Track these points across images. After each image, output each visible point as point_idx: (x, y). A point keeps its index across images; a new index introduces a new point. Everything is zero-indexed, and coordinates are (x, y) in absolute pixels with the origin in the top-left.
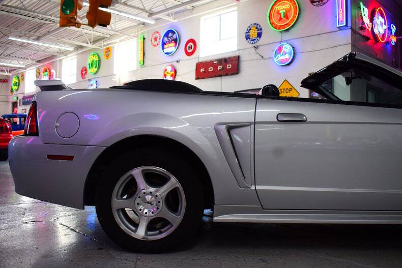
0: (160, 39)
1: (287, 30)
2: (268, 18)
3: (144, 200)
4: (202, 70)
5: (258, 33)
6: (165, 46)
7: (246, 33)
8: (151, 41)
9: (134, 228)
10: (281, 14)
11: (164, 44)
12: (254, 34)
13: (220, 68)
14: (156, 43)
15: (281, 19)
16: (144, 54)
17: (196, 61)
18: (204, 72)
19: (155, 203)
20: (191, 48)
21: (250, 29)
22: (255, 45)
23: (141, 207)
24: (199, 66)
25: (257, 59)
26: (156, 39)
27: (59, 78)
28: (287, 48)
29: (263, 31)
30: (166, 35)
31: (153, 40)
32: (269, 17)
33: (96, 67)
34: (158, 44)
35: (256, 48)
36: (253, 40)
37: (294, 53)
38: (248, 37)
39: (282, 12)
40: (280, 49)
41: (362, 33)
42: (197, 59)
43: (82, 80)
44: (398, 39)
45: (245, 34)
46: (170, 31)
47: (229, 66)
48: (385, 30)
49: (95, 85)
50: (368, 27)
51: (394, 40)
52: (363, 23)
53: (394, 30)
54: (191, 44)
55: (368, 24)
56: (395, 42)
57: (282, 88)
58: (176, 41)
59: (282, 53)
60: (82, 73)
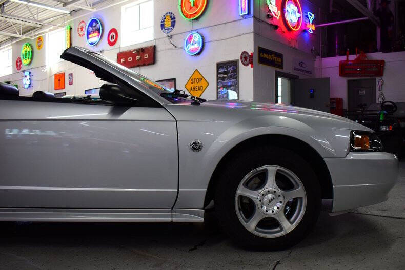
0: (85, 28)
1: (197, 19)
2: (180, 7)
4: (122, 60)
5: (172, 22)
6: (90, 36)
7: (162, 22)
8: (78, 31)
10: (190, 3)
11: (89, 34)
12: (167, 23)
13: (138, 58)
15: (191, 7)
16: (71, 44)
17: (118, 51)
18: (125, 62)
20: (113, 37)
21: (165, 19)
22: (169, 35)
24: (120, 56)
25: (171, 49)
26: (82, 29)
28: (197, 38)
29: (177, 20)
30: (91, 25)
31: (80, 30)
32: (181, 5)
33: (29, 58)
34: (83, 34)
35: (171, 37)
36: (168, 29)
37: (203, 43)
38: (163, 26)
39: (192, 1)
40: (190, 38)
41: (269, 21)
42: (119, 49)
43: (17, 71)
44: (318, 27)
45: (160, 24)
46: (94, 21)
47: (146, 56)
48: (299, 18)
49: (28, 77)
50: (275, 15)
51: (311, 28)
52: (269, 11)
53: (312, 18)
54: (113, 34)
55: (276, 12)
56: (313, 30)
57: (193, 78)
58: (100, 31)
59: (192, 42)
60: (17, 64)
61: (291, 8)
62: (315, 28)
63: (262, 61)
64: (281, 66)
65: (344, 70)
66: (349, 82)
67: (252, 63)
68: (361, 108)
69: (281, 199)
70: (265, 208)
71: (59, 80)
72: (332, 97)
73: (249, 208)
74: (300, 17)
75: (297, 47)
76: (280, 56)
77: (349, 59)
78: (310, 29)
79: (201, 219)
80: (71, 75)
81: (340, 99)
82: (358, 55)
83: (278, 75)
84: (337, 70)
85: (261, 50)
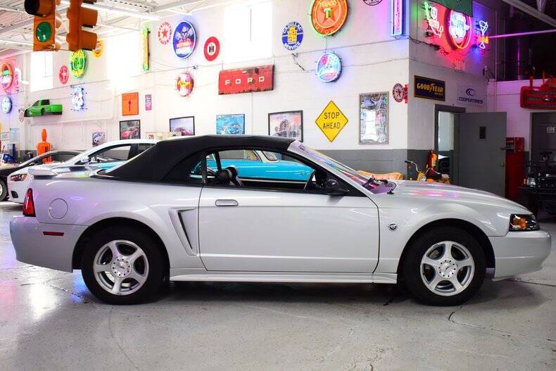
0: (171, 34)
1: (333, 35)
2: (310, 17)
3: (118, 265)
4: (227, 82)
5: (298, 36)
6: (178, 45)
7: (284, 34)
8: (159, 36)
9: (111, 286)
10: (325, 13)
11: (176, 42)
12: (293, 37)
13: (250, 80)
14: (165, 39)
15: (325, 19)
16: (149, 54)
17: (219, 69)
18: (230, 85)
19: (126, 267)
20: (213, 49)
21: (288, 30)
22: (294, 52)
23: (116, 270)
24: (223, 76)
25: (296, 71)
26: (165, 33)
27: (27, 80)
28: (333, 60)
29: (305, 33)
30: (179, 29)
31: (162, 35)
32: (312, 15)
33: (81, 68)
34: (168, 41)
35: (295, 56)
36: (292, 45)
37: (342, 67)
38: (285, 40)
39: (327, 10)
40: (324, 60)
41: (429, 41)
42: (221, 66)
43: (60, 84)
44: (492, 39)
45: (281, 36)
46: (183, 24)
47: (261, 79)
48: (467, 31)
49: (80, 95)
50: (437, 32)
51: (484, 41)
52: (429, 28)
53: (484, 27)
54: (212, 44)
55: (437, 28)
56: (485, 44)
57: (327, 111)
58: (193, 39)
59: (326, 65)
60: (61, 76)
61: (457, 19)
62: (490, 40)
63: (419, 93)
64: (442, 98)
65: (527, 98)
66: (533, 115)
67: (406, 98)
68: (545, 157)
69: (455, 267)
70: (443, 274)
71: (130, 103)
72: (509, 136)
73: (431, 273)
74: (469, 30)
75: (464, 69)
76: (441, 84)
77: (534, 85)
78: (482, 43)
79: (394, 281)
80: (149, 97)
81: (520, 138)
82: (546, 80)
83: (439, 109)
84: (517, 99)
85: (418, 80)
